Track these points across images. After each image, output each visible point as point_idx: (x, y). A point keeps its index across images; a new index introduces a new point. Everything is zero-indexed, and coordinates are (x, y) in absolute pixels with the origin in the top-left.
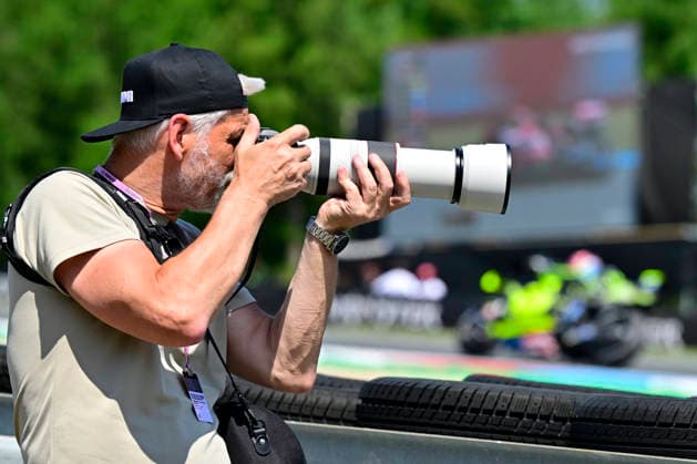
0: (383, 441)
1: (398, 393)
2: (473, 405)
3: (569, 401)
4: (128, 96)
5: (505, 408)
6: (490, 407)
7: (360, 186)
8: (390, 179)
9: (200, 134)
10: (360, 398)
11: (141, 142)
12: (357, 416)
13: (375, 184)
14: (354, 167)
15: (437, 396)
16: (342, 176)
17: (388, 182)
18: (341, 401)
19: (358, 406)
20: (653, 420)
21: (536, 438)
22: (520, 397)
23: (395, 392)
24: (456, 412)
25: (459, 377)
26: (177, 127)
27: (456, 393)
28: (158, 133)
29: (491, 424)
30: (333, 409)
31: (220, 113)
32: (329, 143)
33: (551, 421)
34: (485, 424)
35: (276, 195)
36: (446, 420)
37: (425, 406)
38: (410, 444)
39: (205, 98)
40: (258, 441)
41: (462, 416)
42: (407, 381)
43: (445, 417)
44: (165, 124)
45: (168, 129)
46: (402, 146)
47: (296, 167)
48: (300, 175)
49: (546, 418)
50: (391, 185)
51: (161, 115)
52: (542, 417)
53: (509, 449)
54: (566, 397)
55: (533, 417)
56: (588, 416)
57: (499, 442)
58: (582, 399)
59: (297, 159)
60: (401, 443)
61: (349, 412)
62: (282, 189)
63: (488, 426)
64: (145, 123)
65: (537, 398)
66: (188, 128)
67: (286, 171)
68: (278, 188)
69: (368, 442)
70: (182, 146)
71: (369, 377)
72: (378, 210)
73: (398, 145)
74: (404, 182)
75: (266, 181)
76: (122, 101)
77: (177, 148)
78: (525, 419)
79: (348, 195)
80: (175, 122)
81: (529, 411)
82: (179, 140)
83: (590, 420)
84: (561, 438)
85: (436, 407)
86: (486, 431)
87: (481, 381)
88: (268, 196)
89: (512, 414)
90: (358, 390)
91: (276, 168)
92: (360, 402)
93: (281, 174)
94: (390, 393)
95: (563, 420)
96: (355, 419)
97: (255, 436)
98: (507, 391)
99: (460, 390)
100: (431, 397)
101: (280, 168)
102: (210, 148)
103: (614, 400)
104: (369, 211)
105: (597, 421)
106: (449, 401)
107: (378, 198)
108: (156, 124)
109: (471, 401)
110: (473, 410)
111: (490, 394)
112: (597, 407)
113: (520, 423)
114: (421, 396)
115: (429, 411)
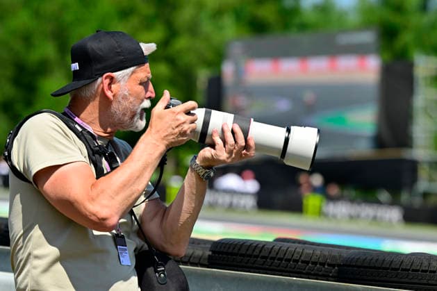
0: (224, 277)
1: (234, 248)
2: (278, 256)
3: (337, 254)
4: (75, 66)
5: (298, 258)
6: (289, 257)
7: (225, 142)
8: (244, 141)
9: (122, 83)
10: (210, 251)
11: (87, 93)
12: (208, 262)
13: (234, 142)
14: (223, 131)
15: (257, 251)
16: (215, 135)
17: (242, 142)
18: (199, 252)
19: (209, 256)
20: (388, 266)
21: (317, 276)
22: (308, 251)
23: (232, 248)
24: (268, 260)
25: (270, 239)
26: (107, 81)
27: (268, 248)
28: (96, 86)
29: (290, 267)
30: (194, 258)
31: (132, 69)
32: (211, 113)
33: (326, 266)
34: (286, 267)
35: (172, 142)
36: (263, 265)
37: (250, 256)
38: (241, 279)
39: (122, 62)
40: (160, 275)
41: (272, 263)
42: (239, 241)
43: (262, 262)
44: (100, 80)
45: (102, 82)
46: (254, 121)
47: (186, 127)
48: (188, 132)
49: (323, 264)
50: (244, 144)
51: (96, 75)
52: (321, 264)
53: (300, 283)
54: (335, 252)
55: (315, 263)
56: (348, 263)
57: (295, 278)
58: (345, 254)
59: (188, 122)
60: (234, 278)
61: (204, 259)
62: (176, 139)
63: (287, 269)
64: (88, 81)
65: (318, 252)
66: (114, 80)
67: (180, 128)
68: (173, 138)
69: (216, 277)
70: (112, 92)
71: (216, 238)
72: (233, 158)
73: (252, 120)
74: (252, 143)
75: (167, 133)
76: (72, 70)
77: (109, 94)
78: (310, 265)
79: (216, 147)
80: (106, 78)
81: (313, 260)
82: (110, 88)
83: (349, 266)
84: (332, 277)
85: (257, 257)
86: (287, 272)
87: (284, 242)
88: (167, 143)
89: (303, 262)
90: (210, 246)
91: (174, 127)
92: (210, 253)
93: (177, 130)
94: (229, 248)
95: (333, 266)
96: (207, 264)
97: (158, 272)
98: (299, 248)
99: (271, 247)
100: (254, 251)
101: (177, 127)
102: (129, 90)
103: (365, 254)
104: (228, 158)
105: (353, 266)
106: (263, 254)
107: (235, 151)
108: (94, 81)
109: (277, 254)
110: (279, 259)
111: (289, 249)
112: (354, 258)
113: (316, 268)
114: (247, 250)
115: (252, 260)
